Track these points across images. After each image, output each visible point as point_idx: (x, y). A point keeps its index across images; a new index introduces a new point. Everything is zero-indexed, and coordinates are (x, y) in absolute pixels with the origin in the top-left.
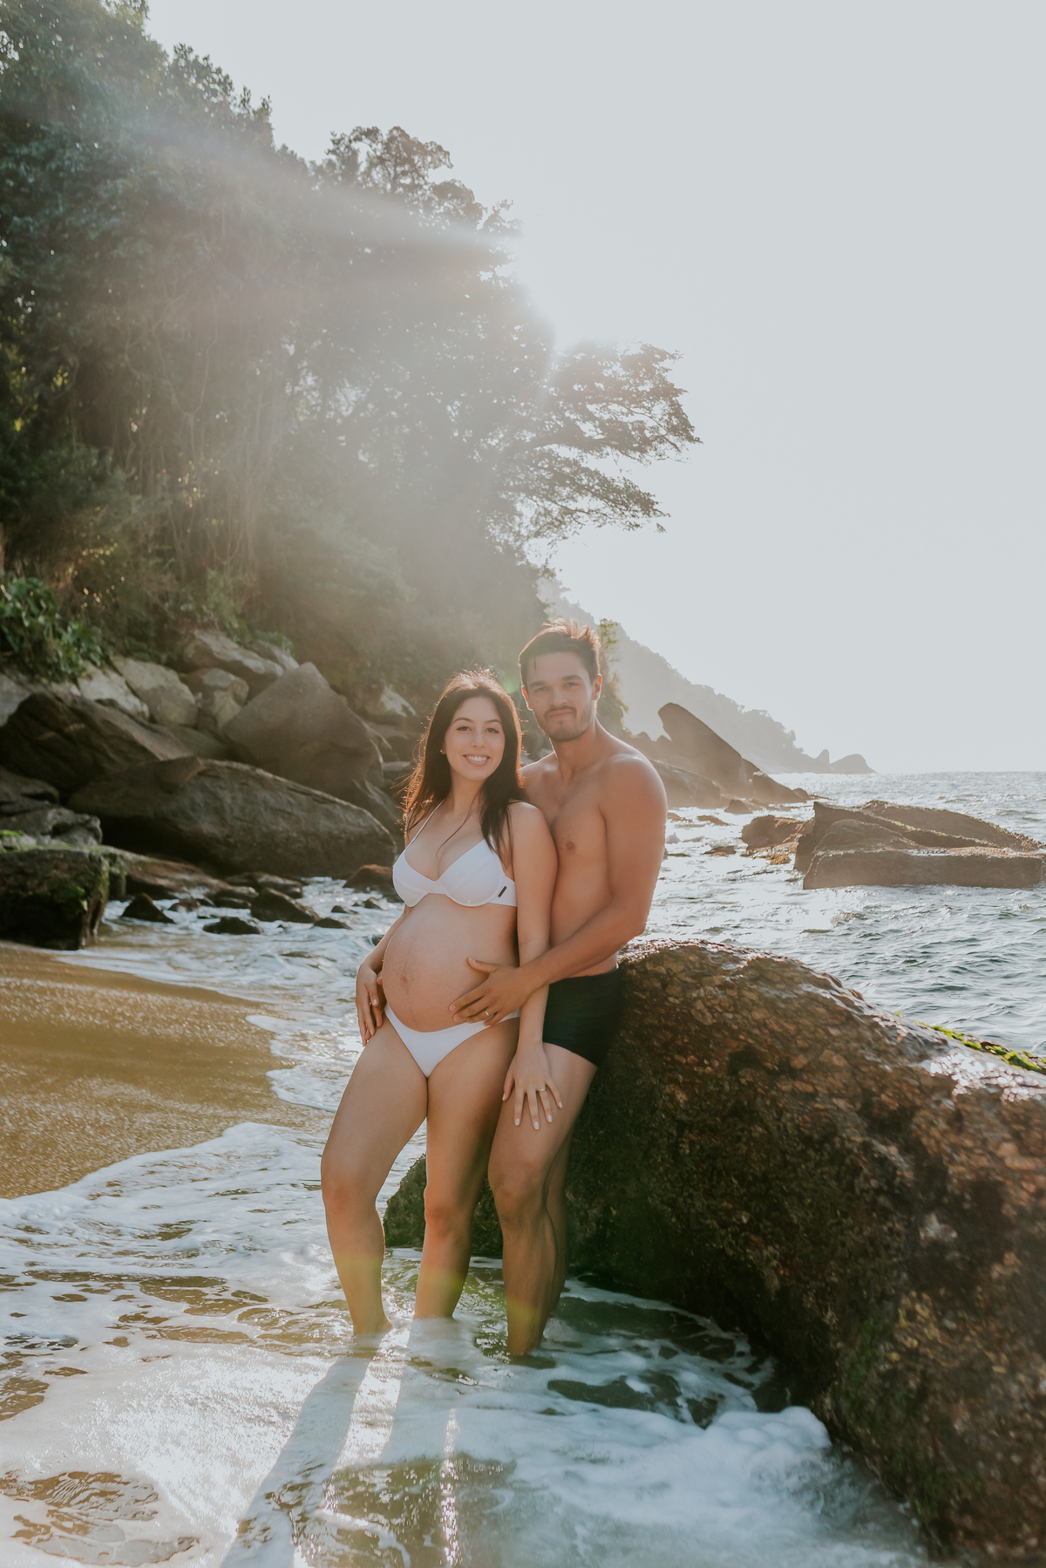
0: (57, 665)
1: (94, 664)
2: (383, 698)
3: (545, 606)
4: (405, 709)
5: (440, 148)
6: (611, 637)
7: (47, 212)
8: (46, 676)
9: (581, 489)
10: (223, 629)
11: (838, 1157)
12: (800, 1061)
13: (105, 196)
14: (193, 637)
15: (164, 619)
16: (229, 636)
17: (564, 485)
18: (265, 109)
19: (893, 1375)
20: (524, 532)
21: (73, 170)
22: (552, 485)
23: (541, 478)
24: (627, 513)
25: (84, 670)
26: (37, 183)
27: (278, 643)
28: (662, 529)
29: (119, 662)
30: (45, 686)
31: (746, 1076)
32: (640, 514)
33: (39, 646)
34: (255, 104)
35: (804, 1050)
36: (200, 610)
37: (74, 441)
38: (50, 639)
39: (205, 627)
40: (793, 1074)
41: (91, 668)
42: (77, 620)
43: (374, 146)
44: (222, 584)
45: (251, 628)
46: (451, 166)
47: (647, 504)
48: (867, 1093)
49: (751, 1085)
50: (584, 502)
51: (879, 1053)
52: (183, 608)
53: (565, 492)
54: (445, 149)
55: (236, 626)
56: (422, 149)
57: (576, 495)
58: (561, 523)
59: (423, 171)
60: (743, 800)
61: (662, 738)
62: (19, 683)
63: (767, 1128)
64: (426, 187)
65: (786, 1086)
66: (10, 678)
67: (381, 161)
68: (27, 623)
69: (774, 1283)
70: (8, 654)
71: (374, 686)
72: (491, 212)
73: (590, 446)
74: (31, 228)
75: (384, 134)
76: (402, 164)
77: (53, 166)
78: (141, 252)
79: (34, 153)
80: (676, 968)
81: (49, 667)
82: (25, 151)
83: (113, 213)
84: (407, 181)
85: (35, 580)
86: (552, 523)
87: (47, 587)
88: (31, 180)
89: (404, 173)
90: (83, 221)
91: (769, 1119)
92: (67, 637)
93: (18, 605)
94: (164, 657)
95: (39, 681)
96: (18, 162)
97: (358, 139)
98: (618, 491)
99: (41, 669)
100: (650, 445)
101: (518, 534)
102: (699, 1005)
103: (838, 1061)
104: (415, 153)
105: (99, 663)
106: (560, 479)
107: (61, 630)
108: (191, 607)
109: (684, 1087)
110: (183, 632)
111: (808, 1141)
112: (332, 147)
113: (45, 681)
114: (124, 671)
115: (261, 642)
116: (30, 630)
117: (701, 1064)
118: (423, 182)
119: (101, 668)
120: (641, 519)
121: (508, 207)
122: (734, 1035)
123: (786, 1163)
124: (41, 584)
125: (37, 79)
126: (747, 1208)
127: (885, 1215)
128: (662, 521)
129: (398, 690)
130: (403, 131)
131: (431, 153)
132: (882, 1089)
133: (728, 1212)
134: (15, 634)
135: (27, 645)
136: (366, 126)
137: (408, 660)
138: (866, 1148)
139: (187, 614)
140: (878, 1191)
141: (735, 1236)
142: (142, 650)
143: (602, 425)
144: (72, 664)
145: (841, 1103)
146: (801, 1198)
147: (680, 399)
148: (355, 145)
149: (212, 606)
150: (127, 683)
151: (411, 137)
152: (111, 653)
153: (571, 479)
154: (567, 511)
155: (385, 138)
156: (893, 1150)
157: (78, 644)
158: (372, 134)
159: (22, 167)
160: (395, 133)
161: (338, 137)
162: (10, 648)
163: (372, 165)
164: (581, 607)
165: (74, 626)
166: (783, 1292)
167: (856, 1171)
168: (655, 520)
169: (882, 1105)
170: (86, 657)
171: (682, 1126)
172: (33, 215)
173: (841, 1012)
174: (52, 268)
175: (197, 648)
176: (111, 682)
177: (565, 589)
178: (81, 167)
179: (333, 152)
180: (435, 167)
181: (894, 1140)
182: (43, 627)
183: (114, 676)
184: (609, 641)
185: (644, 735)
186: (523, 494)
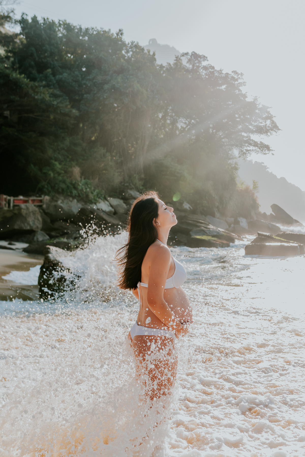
0: (91, 200)
1: (101, 199)
2: (184, 205)
4: (189, 208)
5: (204, 56)
8: (89, 203)
9: (250, 144)
10: (136, 189)
14: (128, 192)
16: (137, 191)
17: (245, 143)
24: (263, 150)
25: (98, 201)
28: (273, 154)
29: (108, 199)
30: (88, 206)
32: (267, 151)
33: (87, 196)
34: (151, 53)
36: (130, 185)
38: (90, 194)
39: (131, 189)
41: (100, 201)
42: (98, 189)
43: (187, 57)
44: (137, 178)
46: (208, 61)
47: (268, 148)
50: (251, 148)
53: (246, 145)
54: (206, 56)
56: (200, 56)
57: (249, 146)
58: (246, 154)
59: (201, 62)
61: (272, 214)
62: (81, 204)
64: (202, 67)
67: (189, 61)
68: (84, 191)
70: (80, 198)
71: (181, 202)
73: (252, 132)
75: (190, 54)
77: (94, 81)
85: (88, 180)
87: (91, 182)
88: (89, 85)
92: (95, 193)
93: (83, 187)
94: (120, 197)
95: (86, 204)
97: (183, 56)
99: (88, 201)
100: (268, 131)
104: (199, 58)
107: (93, 192)
108: (128, 184)
110: (125, 191)
112: (175, 59)
114: (109, 201)
116: (85, 192)
118: (201, 65)
119: (103, 200)
120: (267, 152)
128: (272, 152)
129: (188, 203)
130: (195, 53)
131: (202, 57)
134: (81, 193)
135: (85, 196)
136: (185, 52)
137: (191, 194)
139: (127, 186)
142: (115, 195)
143: (255, 126)
144: (95, 200)
147: (274, 119)
148: (182, 58)
149: (133, 184)
150: (110, 204)
151: (197, 54)
152: (107, 196)
153: (248, 141)
154: (247, 150)
155: (190, 55)
157: (97, 195)
158: (187, 54)
159: (87, 82)
160: (193, 53)
161: (177, 56)
164: (273, 173)
168: (271, 152)
170: (99, 198)
175: (129, 195)
176: (105, 203)
177: (268, 168)
180: (204, 61)
182: (89, 191)
183: (107, 202)
184: (256, 187)
185: (265, 213)
186: (235, 146)
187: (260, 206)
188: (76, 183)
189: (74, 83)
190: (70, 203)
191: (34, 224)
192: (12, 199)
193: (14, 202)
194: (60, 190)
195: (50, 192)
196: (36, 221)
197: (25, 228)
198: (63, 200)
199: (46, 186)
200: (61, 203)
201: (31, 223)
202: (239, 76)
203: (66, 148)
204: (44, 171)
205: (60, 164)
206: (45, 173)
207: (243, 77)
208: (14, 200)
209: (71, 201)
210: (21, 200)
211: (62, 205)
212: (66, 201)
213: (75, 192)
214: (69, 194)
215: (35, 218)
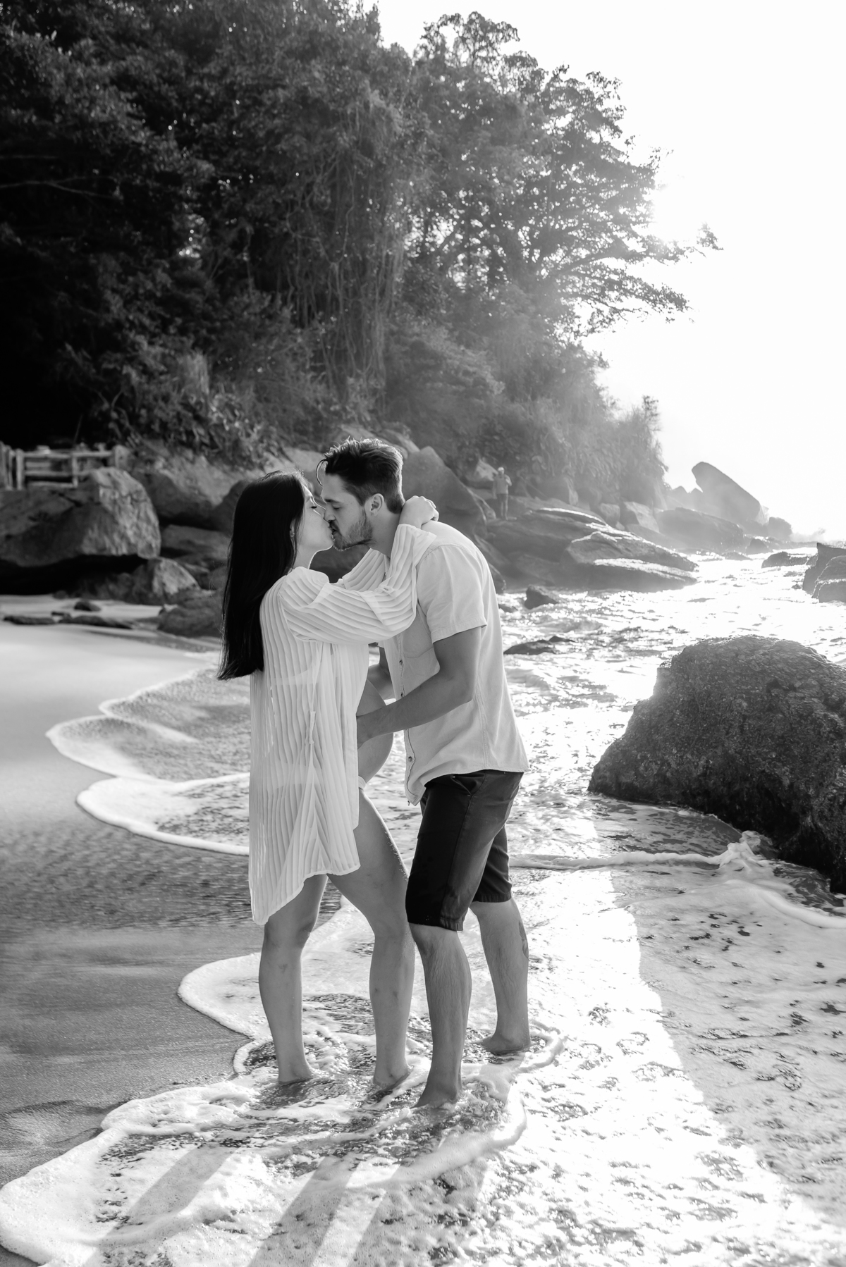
0: (249, 457)
1: (273, 454)
2: (479, 469)
3: (600, 390)
5: (509, 26)
6: (654, 411)
7: (225, 117)
8: (243, 466)
9: (627, 292)
10: (361, 422)
11: (814, 721)
12: (797, 684)
13: (269, 103)
14: (340, 430)
15: (319, 418)
16: (365, 427)
17: (612, 289)
18: (374, 14)
19: (834, 798)
20: (582, 330)
21: (244, 84)
22: (603, 289)
23: (594, 285)
24: (664, 310)
25: (267, 460)
26: (217, 95)
27: (399, 430)
29: (289, 451)
30: (242, 473)
31: (774, 692)
33: (236, 444)
34: (367, 9)
35: (800, 679)
36: (344, 409)
37: (251, 290)
38: (243, 438)
39: (348, 422)
40: (795, 689)
41: (272, 458)
42: (259, 422)
43: (457, 28)
44: (358, 388)
45: (379, 419)
46: (519, 40)
47: (680, 303)
48: (826, 695)
49: (777, 696)
50: (630, 302)
51: (832, 678)
52: (332, 409)
53: (613, 294)
54: (513, 26)
55: (369, 419)
56: (494, 28)
57: (623, 298)
58: (610, 320)
59: (496, 45)
60: (761, 538)
61: (696, 490)
62: (225, 472)
63: (783, 714)
64: (498, 58)
65: (792, 694)
66: (218, 468)
67: (463, 40)
68: (227, 428)
69: (787, 782)
70: (216, 451)
71: (471, 459)
72: (551, 75)
73: (633, 257)
74: (216, 132)
75: (465, 19)
76: (480, 41)
77: (228, 81)
78: (298, 145)
79: (213, 72)
80: (742, 647)
81: (244, 459)
82: (206, 70)
83: (274, 116)
84: (483, 54)
85: (230, 395)
86: (604, 321)
87: (238, 400)
88: (213, 93)
89: (481, 48)
90: (253, 123)
91: (785, 709)
92: (255, 436)
93: (221, 415)
94: (320, 446)
95: (237, 470)
96: (201, 80)
97: (444, 24)
98: (658, 294)
99: (239, 461)
100: (683, 254)
101: (577, 333)
102: (753, 663)
103: (814, 683)
104: (489, 32)
105: (276, 454)
106: (610, 285)
107: (250, 431)
108: (337, 407)
109: (746, 700)
110: (333, 426)
111: (801, 716)
112: (424, 33)
113: (242, 469)
114: (293, 459)
115: (388, 431)
116: (230, 432)
117: (754, 689)
118: (495, 54)
119: (278, 457)
120: (676, 313)
121: (565, 71)
122: (769, 675)
123: (792, 729)
124: (234, 398)
125: (212, 13)
126: (775, 750)
127: (832, 741)
130: (479, 16)
131: (502, 31)
132: (832, 693)
133: (766, 753)
134: (219, 436)
135: (228, 444)
136: (450, 14)
137: (496, 438)
138: (825, 716)
139: (336, 413)
140: (830, 732)
141: (770, 763)
142: (304, 442)
143: (643, 241)
144: (259, 456)
145: (816, 700)
146: (798, 743)
148: (443, 30)
149: (352, 405)
151: (486, 19)
152: (283, 445)
153: (618, 284)
154: (615, 310)
155: (466, 22)
156: (836, 716)
157: (261, 441)
158: (455, 19)
159: (206, 85)
160: (473, 17)
161: (429, 25)
162: (217, 447)
163: (456, 45)
165: (258, 428)
166: (791, 786)
167: (820, 726)
169: (833, 700)
170: (268, 450)
171: (745, 718)
172: (215, 121)
173: (816, 663)
174: (231, 160)
178: (250, 82)
179: (425, 37)
180: (506, 41)
181: (837, 712)
182: (238, 430)
183: (287, 461)
184: (652, 415)
185: (681, 489)
186: (579, 299)
187: (667, 468)
188: (198, 403)
189: (165, 87)
190: (188, 466)
191: (139, 535)
192: (20, 455)
193: (26, 469)
194: (156, 427)
195: (126, 434)
196: (144, 525)
197: (114, 552)
198: (167, 460)
199: (114, 415)
200: (165, 467)
201: (130, 533)
202: (610, 88)
203: (159, 294)
204: (105, 365)
205: (151, 343)
206: (108, 373)
207: (619, 91)
208: (26, 460)
209: (193, 462)
210: (45, 459)
211: (166, 472)
212: (176, 461)
213: (199, 431)
214: (184, 438)
215: (138, 517)
